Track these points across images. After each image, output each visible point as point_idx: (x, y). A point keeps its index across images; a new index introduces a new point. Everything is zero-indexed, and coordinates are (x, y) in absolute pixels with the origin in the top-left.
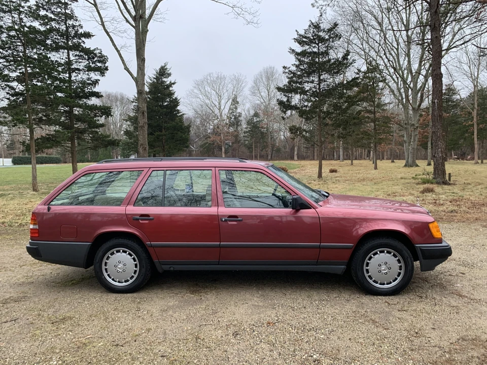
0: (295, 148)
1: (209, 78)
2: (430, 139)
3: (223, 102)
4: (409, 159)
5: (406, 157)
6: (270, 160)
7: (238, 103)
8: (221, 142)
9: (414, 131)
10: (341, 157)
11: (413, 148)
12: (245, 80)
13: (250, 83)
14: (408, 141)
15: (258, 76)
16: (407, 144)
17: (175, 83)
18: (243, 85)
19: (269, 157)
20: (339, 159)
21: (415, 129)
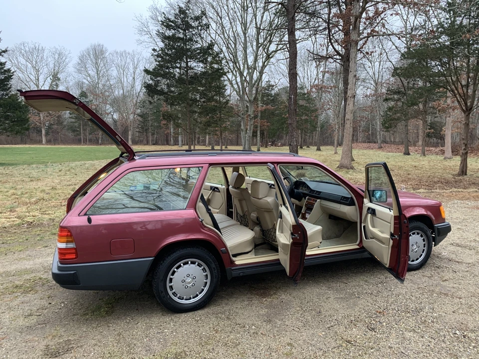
0: (130, 132)
1: (23, 48)
2: (259, 128)
3: (41, 78)
4: (246, 146)
5: (243, 144)
6: (101, 145)
7: (59, 79)
8: (40, 123)
9: (250, 121)
10: (180, 143)
11: (249, 136)
12: (69, 55)
13: (75, 60)
14: (244, 130)
15: (84, 52)
16: (244, 132)
17: (6, 51)
18: (67, 60)
19: (100, 141)
20: (178, 145)
21: (251, 119)
